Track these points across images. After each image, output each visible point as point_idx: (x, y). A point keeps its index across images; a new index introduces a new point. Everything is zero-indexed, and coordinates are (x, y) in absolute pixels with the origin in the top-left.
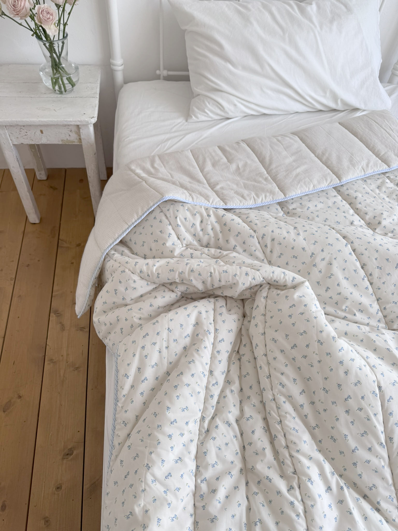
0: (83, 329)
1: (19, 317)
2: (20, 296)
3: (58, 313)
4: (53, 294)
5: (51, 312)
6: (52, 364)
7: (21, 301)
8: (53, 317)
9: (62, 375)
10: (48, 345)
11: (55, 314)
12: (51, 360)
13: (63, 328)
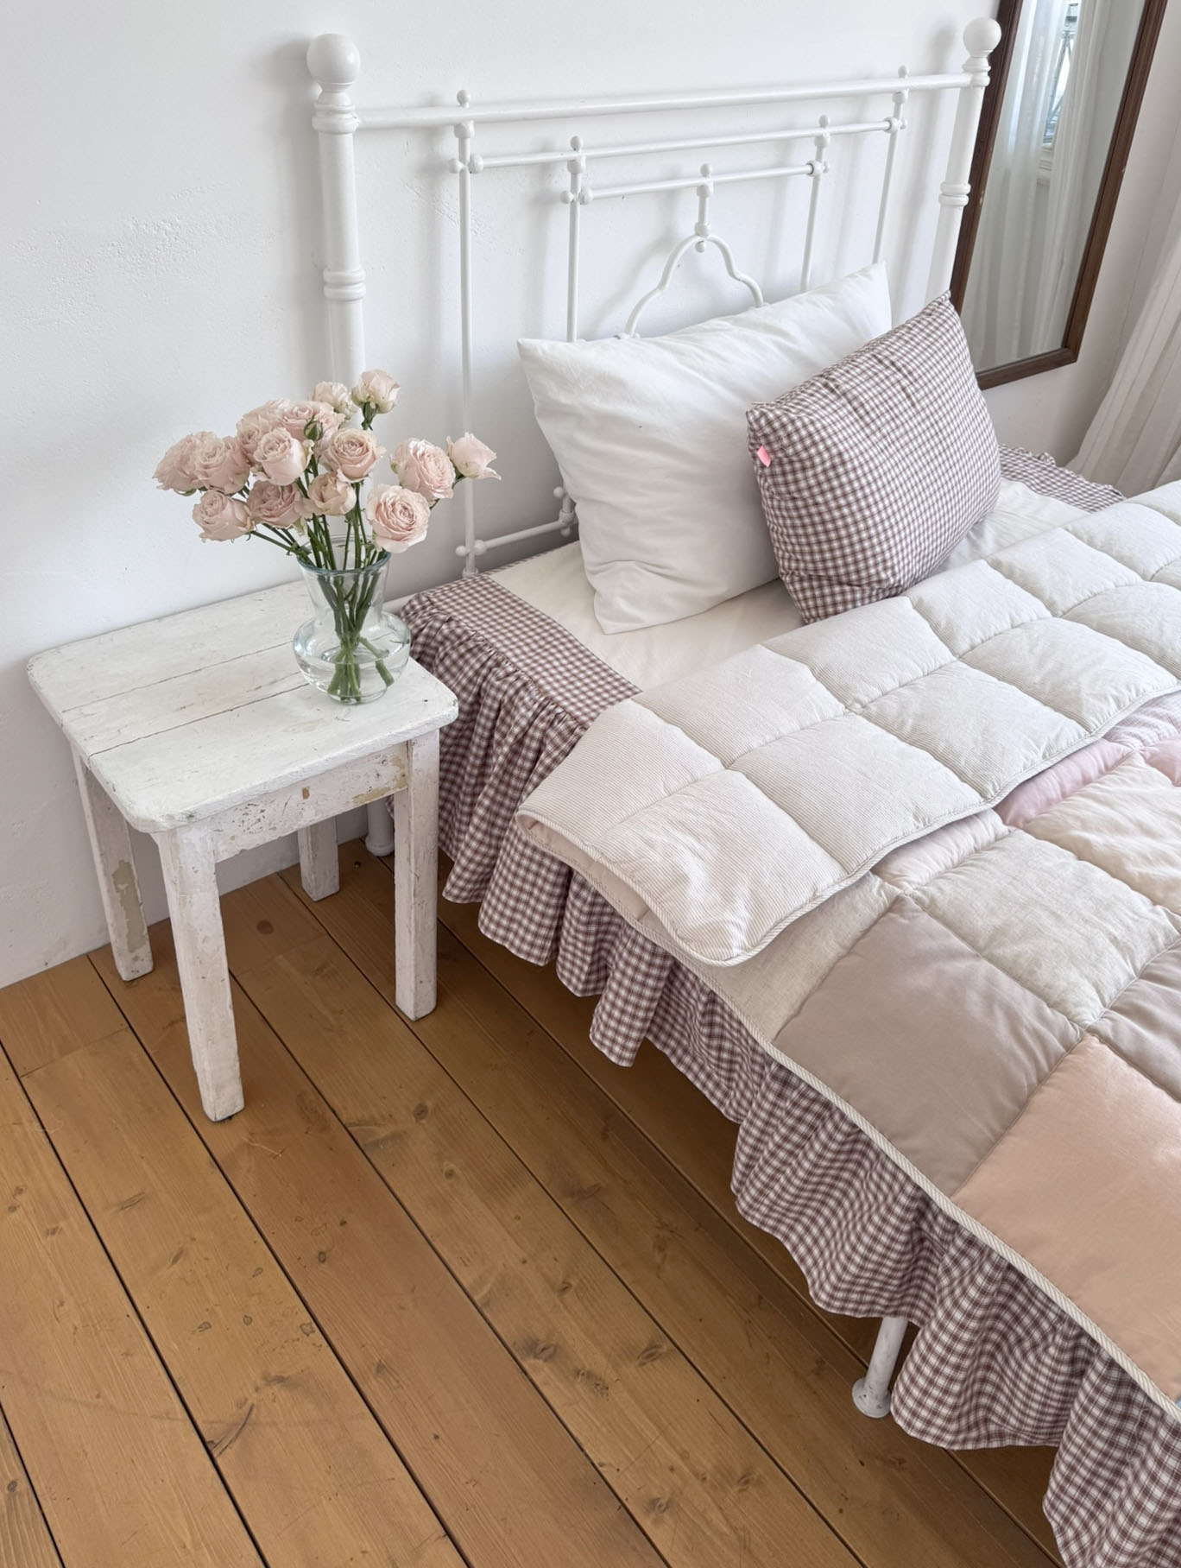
0: (653, 1350)
1: (436, 1437)
2: (380, 1368)
3: (543, 1350)
4: (476, 1298)
5: (518, 1358)
6: (666, 1516)
7: (398, 1381)
8: (542, 1372)
9: (725, 1529)
10: (602, 1465)
11: (536, 1357)
12: (652, 1504)
13: (598, 1385)
